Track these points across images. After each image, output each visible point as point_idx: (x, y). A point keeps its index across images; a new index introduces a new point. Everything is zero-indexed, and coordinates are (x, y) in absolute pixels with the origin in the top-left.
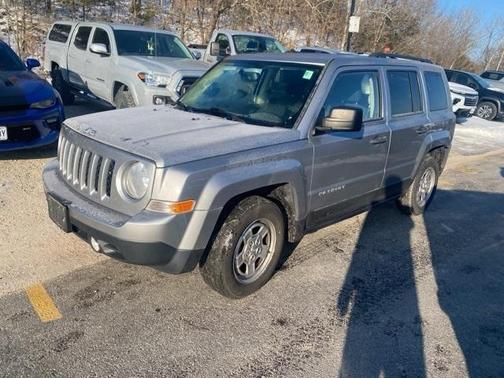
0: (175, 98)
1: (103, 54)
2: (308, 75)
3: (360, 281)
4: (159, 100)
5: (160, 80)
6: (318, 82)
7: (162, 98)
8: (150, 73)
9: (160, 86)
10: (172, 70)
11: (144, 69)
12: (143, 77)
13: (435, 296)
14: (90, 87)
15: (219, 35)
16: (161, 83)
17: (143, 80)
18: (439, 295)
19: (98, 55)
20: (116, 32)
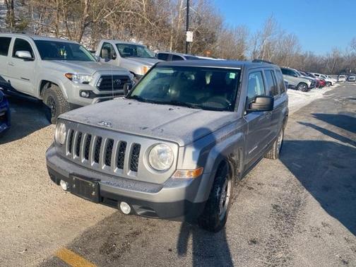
0: (97, 92)
1: (26, 59)
2: (233, 76)
3: (277, 206)
4: (84, 94)
5: (83, 79)
6: (241, 80)
7: (86, 91)
8: (75, 73)
9: (84, 83)
10: (93, 71)
11: (70, 71)
12: (70, 77)
13: (321, 208)
14: (13, 85)
15: (105, 43)
16: (85, 80)
17: (71, 79)
18: (322, 206)
19: (23, 60)
20: (37, 42)
